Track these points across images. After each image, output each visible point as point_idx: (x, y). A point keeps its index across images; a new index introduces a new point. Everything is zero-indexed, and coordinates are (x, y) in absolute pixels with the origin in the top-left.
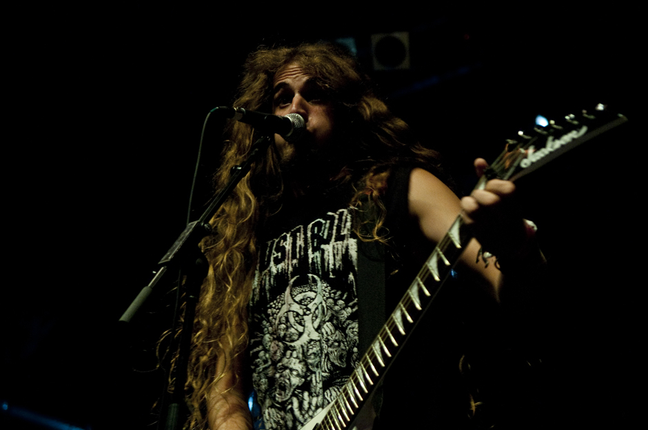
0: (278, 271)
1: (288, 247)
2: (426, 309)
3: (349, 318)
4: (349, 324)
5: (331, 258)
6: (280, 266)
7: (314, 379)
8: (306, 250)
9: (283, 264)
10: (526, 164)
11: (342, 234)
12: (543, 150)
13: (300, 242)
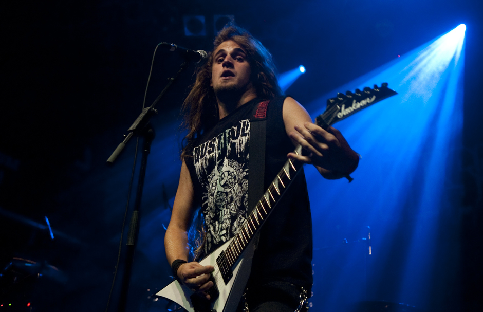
0: (210, 157)
1: (216, 144)
2: (282, 195)
3: (244, 178)
4: (244, 181)
5: (239, 146)
6: (211, 155)
7: (221, 214)
8: (225, 144)
9: (213, 153)
10: (340, 116)
11: (245, 132)
12: (350, 108)
13: (222, 141)
